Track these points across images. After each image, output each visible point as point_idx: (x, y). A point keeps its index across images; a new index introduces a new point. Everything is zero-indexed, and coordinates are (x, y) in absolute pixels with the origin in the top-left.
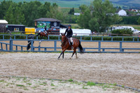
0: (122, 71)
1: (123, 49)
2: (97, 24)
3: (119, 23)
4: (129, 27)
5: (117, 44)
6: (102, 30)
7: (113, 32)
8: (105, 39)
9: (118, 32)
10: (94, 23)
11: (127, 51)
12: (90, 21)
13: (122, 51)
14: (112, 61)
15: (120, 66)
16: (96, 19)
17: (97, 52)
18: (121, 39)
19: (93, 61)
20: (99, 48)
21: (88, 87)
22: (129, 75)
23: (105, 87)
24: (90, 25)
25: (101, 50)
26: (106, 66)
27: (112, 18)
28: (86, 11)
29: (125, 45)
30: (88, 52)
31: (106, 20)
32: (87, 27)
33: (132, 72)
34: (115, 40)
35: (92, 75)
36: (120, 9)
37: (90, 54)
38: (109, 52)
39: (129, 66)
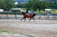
0: (16, 26)
1: (17, 18)
2: (6, 7)
3: (15, 7)
4: (19, 9)
5: (14, 16)
6: (8, 10)
7: (13, 11)
8: (9, 14)
9: (15, 11)
10: (5, 7)
11: (18, 18)
12: (3, 6)
13: (16, 18)
14: (12, 22)
15: (15, 24)
16: (6, 5)
17: (6, 19)
18: (16, 14)
19: (4, 22)
20: (7, 17)
21: (2, 33)
22: (19, 28)
23: (9, 33)
24: (3, 8)
25: (8, 18)
26: (9, 24)
27: (12, 5)
28: (1, 2)
29: (18, 16)
30: (2, 19)
31: (10, 6)
32: (2, 9)
33: (20, 27)
34: (13, 14)
35: (4, 28)
36: (15, 1)
37: (3, 19)
38: (11, 19)
39: (19, 24)
